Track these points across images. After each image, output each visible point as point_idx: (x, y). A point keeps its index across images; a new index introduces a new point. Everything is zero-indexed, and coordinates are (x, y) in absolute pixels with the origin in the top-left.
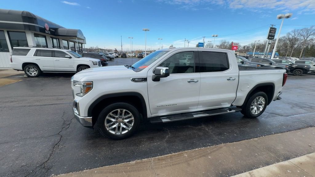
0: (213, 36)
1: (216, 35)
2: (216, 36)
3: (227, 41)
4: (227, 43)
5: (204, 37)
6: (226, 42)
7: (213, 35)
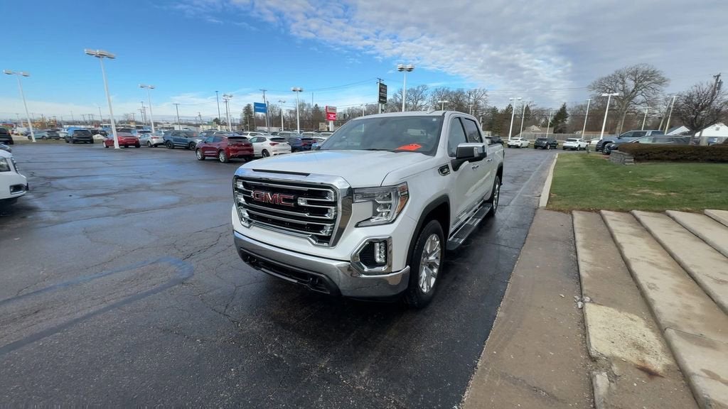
0: (294, 91)
1: (299, 89)
2: (300, 91)
3: (306, 103)
4: (307, 107)
5: (264, 91)
6: (305, 105)
7: (292, 89)
